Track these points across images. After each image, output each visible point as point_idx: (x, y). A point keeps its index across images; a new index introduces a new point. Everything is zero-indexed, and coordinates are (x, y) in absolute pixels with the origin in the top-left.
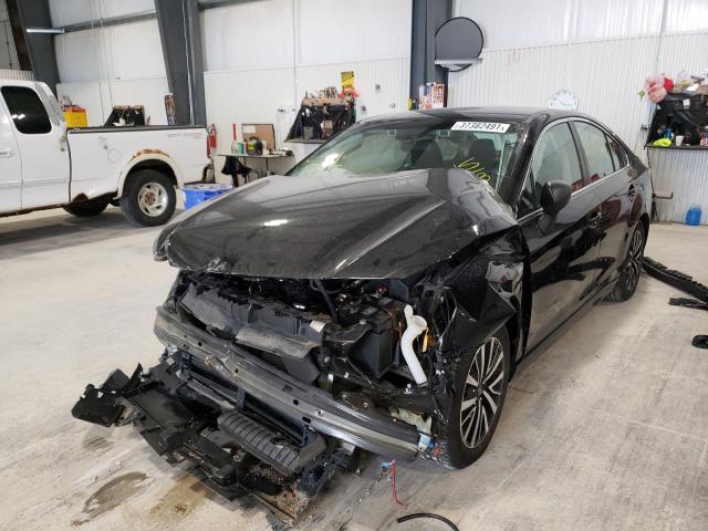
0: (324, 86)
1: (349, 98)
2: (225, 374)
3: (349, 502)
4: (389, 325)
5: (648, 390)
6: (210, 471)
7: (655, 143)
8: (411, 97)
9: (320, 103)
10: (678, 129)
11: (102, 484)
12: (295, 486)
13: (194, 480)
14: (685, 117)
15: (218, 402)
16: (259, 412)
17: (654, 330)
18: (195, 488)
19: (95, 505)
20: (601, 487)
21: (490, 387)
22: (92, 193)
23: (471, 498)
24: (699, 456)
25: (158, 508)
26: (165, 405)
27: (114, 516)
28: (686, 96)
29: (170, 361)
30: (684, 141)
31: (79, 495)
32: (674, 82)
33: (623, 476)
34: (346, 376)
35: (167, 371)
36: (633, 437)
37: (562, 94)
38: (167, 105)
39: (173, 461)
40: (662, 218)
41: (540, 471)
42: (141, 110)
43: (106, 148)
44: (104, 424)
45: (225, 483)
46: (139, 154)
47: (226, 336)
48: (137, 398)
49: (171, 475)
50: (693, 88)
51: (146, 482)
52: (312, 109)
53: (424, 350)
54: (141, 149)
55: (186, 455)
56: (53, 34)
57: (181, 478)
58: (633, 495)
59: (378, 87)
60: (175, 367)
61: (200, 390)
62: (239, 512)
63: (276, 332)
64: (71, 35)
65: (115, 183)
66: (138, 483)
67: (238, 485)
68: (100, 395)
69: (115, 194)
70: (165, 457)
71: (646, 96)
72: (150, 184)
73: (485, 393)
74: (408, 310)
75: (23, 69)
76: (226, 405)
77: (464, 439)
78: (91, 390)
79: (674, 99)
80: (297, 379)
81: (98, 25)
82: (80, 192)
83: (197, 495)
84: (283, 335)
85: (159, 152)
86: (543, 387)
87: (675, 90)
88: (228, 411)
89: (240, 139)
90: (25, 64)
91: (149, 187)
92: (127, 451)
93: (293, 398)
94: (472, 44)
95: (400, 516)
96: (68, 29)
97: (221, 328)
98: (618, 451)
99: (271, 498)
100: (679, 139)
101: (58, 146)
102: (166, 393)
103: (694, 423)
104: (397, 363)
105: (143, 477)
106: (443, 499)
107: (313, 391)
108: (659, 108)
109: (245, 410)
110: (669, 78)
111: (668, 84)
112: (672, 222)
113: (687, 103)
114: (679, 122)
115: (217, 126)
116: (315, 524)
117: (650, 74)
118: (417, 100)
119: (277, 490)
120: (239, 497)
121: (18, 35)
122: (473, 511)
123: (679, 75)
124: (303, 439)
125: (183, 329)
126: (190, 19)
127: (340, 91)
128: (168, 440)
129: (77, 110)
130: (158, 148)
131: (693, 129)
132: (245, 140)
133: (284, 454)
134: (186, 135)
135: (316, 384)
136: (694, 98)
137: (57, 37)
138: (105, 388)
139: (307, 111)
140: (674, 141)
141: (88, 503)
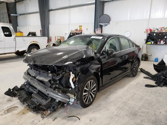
0: (75, 28)
1: (80, 31)
2: (34, 86)
3: (59, 114)
4: (67, 76)
5: (131, 95)
6: (31, 106)
7: (147, 43)
8: (94, 31)
9: (74, 32)
10: (153, 40)
11: (8, 108)
12: (49, 110)
13: (28, 108)
14: (154, 38)
15: (33, 91)
16: (41, 93)
17: (138, 83)
18: (28, 110)
19: (6, 112)
20: (113, 113)
21: (92, 91)
22: (20, 50)
23: (85, 114)
24: (137, 108)
25: (19, 113)
26: (25, 93)
27: (10, 114)
28: (154, 33)
29: (25, 83)
30: (154, 43)
31: (3, 110)
32: (152, 30)
33: (119, 111)
34: (57, 86)
35: (25, 85)
36: (124, 104)
37: (127, 32)
38: (41, 32)
39: (24, 104)
40: (150, 60)
41: (101, 109)
42: (35, 33)
43: (24, 40)
44: (11, 96)
45: (33, 108)
46: (32, 42)
47: (35, 77)
48: (19, 91)
49: (24, 107)
50: (156, 31)
51: (18, 108)
52: (73, 34)
53: (74, 81)
54: (32, 41)
55: (27, 103)
56: (17, 16)
57: (25, 108)
58: (119, 115)
59: (87, 29)
60: (26, 85)
61: (31, 90)
62: (36, 114)
63: (44, 77)
64: (21, 16)
65: (26, 48)
66: (16, 108)
67: (36, 109)
68: (12, 91)
69: (26, 51)
70: (22, 103)
71: (146, 33)
72: (34, 49)
73: (91, 92)
74: (71, 73)
75: (10, 23)
76: (35, 92)
77: (84, 101)
78: (10, 90)
79: (152, 33)
80: (47, 86)
81: (27, 14)
82: (18, 50)
83: (28, 111)
84: (45, 77)
85: (36, 42)
86: (108, 93)
87: (152, 31)
88: (34, 93)
89: (57, 40)
90: (10, 22)
91: (33, 49)
92: (16, 102)
93: (46, 90)
94: (108, 20)
95: (69, 116)
96: (20, 15)
97: (34, 76)
98: (120, 106)
99: (43, 112)
100: (153, 42)
101: (13, 40)
102: (25, 91)
103: (138, 102)
104: (69, 84)
105: (17, 107)
106: (79, 114)
107: (50, 89)
108: (149, 35)
109: (38, 93)
110: (151, 29)
111: (151, 30)
112: (152, 61)
113: (155, 34)
114: (153, 38)
115: (52, 37)
116: (51, 117)
117: (146, 28)
118: (95, 32)
119: (44, 110)
120: (36, 111)
121: (9, 16)
122: (84, 116)
123: (153, 28)
124: (48, 99)
125: (28, 77)
126: (47, 13)
127: (79, 30)
128: (23, 100)
129: (21, 32)
130: (36, 41)
131: (156, 40)
132: (58, 40)
133: (44, 101)
134: (42, 38)
135: (51, 87)
136: (156, 33)
137: (18, 17)
138: (13, 89)
139: (72, 34)
140: (151, 43)
141: (5, 111)
